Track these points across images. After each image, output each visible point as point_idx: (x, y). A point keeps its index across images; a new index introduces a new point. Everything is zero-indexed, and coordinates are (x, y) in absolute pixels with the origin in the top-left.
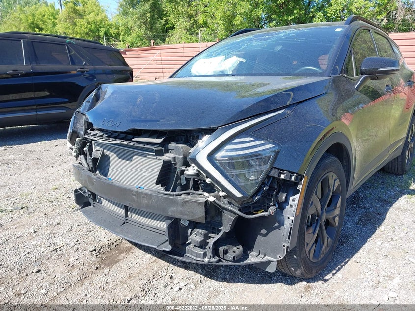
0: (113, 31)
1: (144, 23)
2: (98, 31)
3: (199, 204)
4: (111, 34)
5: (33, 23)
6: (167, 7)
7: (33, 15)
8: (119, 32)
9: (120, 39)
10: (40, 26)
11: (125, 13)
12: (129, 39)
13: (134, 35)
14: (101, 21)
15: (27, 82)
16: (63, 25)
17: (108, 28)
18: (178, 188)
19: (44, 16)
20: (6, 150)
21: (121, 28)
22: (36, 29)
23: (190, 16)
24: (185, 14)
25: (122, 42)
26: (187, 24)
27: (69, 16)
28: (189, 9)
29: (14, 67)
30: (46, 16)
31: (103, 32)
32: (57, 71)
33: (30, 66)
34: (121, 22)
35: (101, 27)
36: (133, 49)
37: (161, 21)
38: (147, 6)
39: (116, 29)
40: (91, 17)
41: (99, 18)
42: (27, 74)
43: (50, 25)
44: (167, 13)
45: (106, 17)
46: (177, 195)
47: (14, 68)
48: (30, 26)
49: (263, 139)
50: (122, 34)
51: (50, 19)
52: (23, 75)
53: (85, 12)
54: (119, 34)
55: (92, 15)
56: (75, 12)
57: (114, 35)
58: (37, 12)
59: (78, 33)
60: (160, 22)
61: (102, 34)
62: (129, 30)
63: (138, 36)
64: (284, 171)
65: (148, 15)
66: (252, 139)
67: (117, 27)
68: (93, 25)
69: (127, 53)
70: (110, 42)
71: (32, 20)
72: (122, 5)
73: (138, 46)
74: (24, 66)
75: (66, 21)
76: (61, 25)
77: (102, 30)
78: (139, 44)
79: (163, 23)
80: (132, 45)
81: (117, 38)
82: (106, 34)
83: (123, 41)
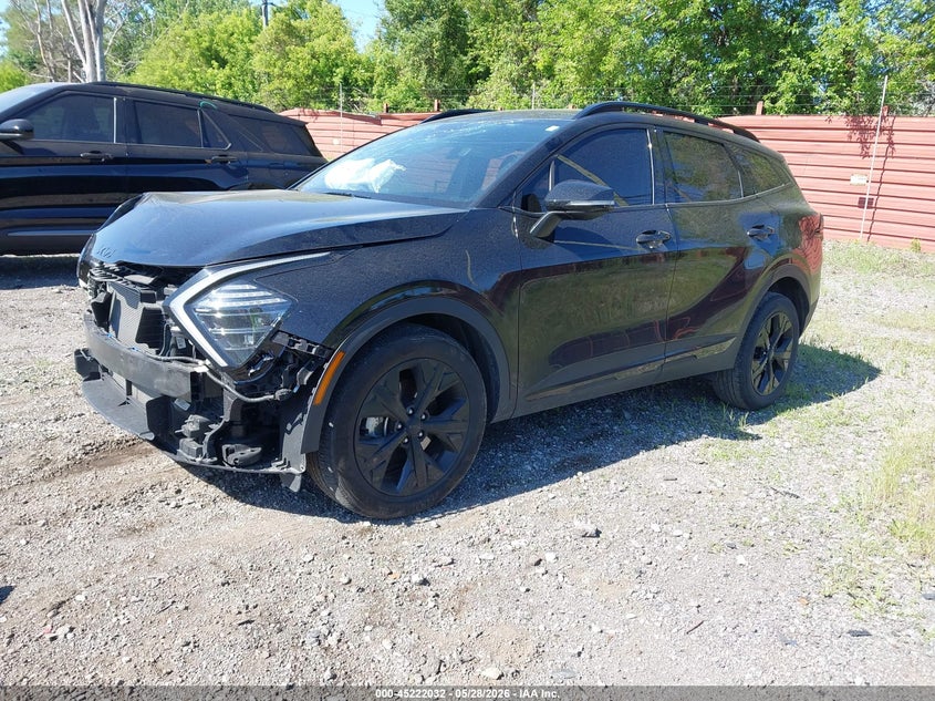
0: (360, 74)
1: (428, 61)
2: (332, 72)
3: (185, 374)
4: (356, 81)
5: (208, 49)
6: (476, 30)
7: (212, 33)
8: (372, 78)
9: (374, 92)
10: (222, 54)
11: (391, 40)
12: (392, 94)
13: (401, 86)
14: (338, 53)
15: (115, 174)
16: (263, 57)
17: (351, 69)
18: (173, 351)
19: (232, 34)
20: (60, 292)
21: (378, 69)
22: (213, 62)
23: (521, 53)
24: (512, 47)
25: (376, 99)
26: (514, 69)
27: (277, 39)
28: (520, 38)
29: (96, 145)
30: (235, 35)
31: (340, 76)
32: (177, 157)
33: (124, 146)
34: (381, 57)
35: (337, 66)
36: (395, 115)
37: (465, 58)
38: (437, 27)
39: (367, 71)
40: (320, 44)
41: (335, 46)
42: (118, 161)
43: (241, 55)
44: (475, 42)
45: (352, 44)
46: (165, 361)
47: (96, 148)
48: (202, 54)
49: (269, 290)
50: (378, 82)
51: (242, 41)
52: (109, 162)
53: (311, 32)
54: (371, 82)
55: (324, 38)
56: (290, 31)
57: (360, 83)
58: (220, 27)
59: (290, 75)
60: (462, 61)
61: (337, 80)
62: (393, 75)
63: (410, 89)
64: (298, 338)
65: (436, 44)
66: (254, 288)
67: (370, 68)
68: (321, 60)
69: (383, 122)
70: (353, 97)
71: (207, 44)
72: (384, 22)
73: (408, 110)
74: (115, 145)
75: (269, 50)
76: (259, 56)
77: (338, 71)
78: (409, 106)
79: (468, 62)
80: (396, 107)
81: (367, 91)
82: (345, 79)
83: (379, 97)
